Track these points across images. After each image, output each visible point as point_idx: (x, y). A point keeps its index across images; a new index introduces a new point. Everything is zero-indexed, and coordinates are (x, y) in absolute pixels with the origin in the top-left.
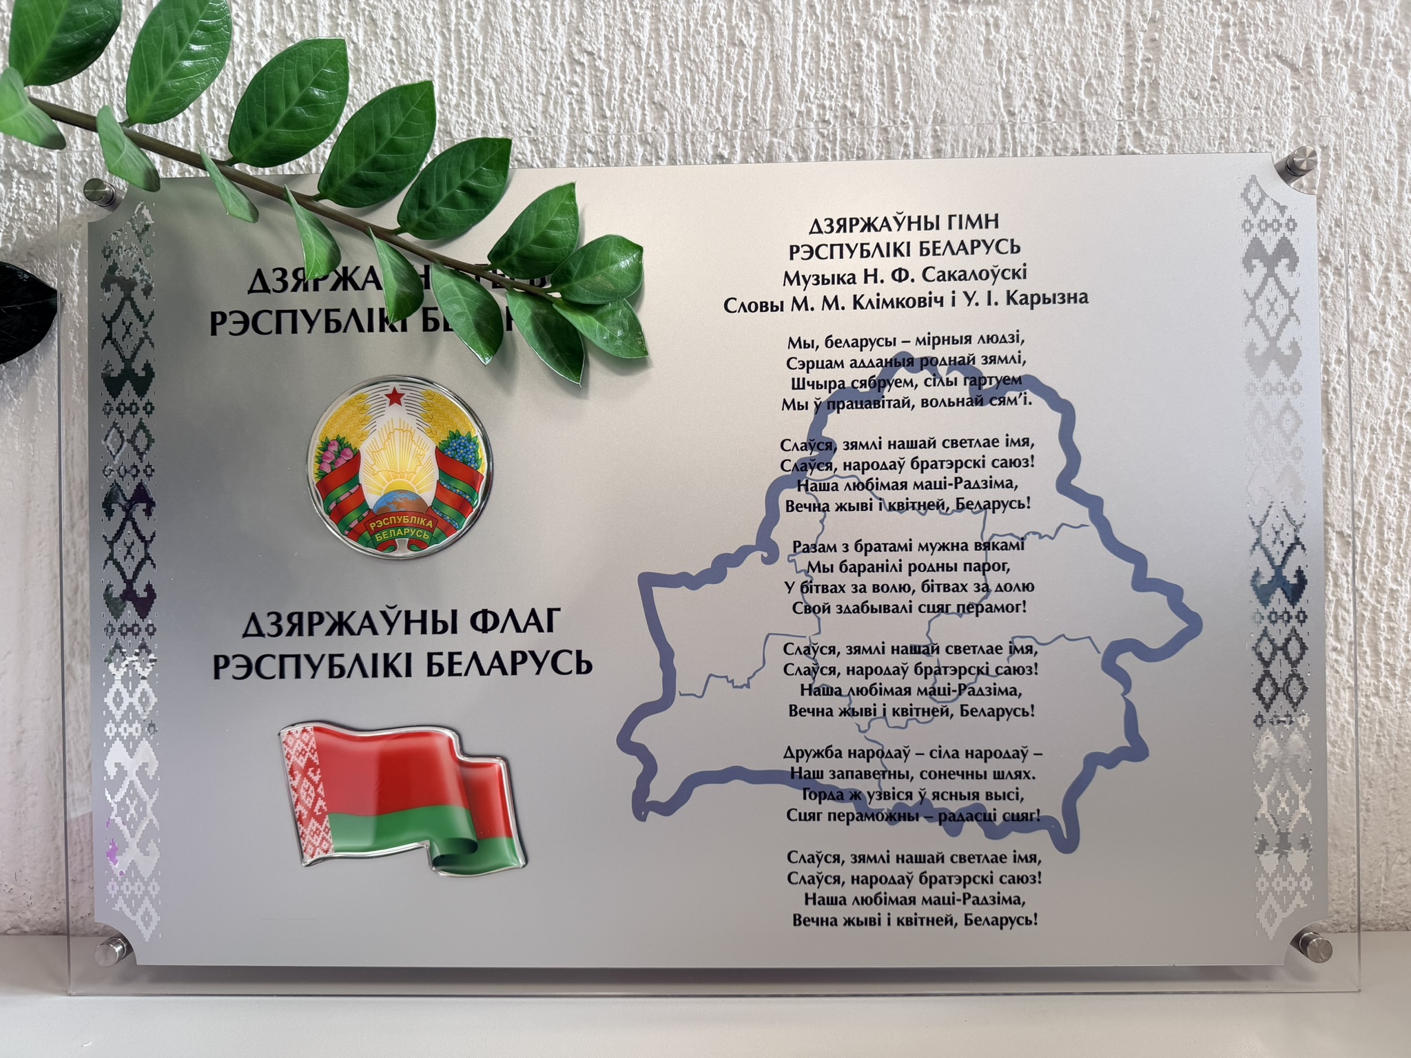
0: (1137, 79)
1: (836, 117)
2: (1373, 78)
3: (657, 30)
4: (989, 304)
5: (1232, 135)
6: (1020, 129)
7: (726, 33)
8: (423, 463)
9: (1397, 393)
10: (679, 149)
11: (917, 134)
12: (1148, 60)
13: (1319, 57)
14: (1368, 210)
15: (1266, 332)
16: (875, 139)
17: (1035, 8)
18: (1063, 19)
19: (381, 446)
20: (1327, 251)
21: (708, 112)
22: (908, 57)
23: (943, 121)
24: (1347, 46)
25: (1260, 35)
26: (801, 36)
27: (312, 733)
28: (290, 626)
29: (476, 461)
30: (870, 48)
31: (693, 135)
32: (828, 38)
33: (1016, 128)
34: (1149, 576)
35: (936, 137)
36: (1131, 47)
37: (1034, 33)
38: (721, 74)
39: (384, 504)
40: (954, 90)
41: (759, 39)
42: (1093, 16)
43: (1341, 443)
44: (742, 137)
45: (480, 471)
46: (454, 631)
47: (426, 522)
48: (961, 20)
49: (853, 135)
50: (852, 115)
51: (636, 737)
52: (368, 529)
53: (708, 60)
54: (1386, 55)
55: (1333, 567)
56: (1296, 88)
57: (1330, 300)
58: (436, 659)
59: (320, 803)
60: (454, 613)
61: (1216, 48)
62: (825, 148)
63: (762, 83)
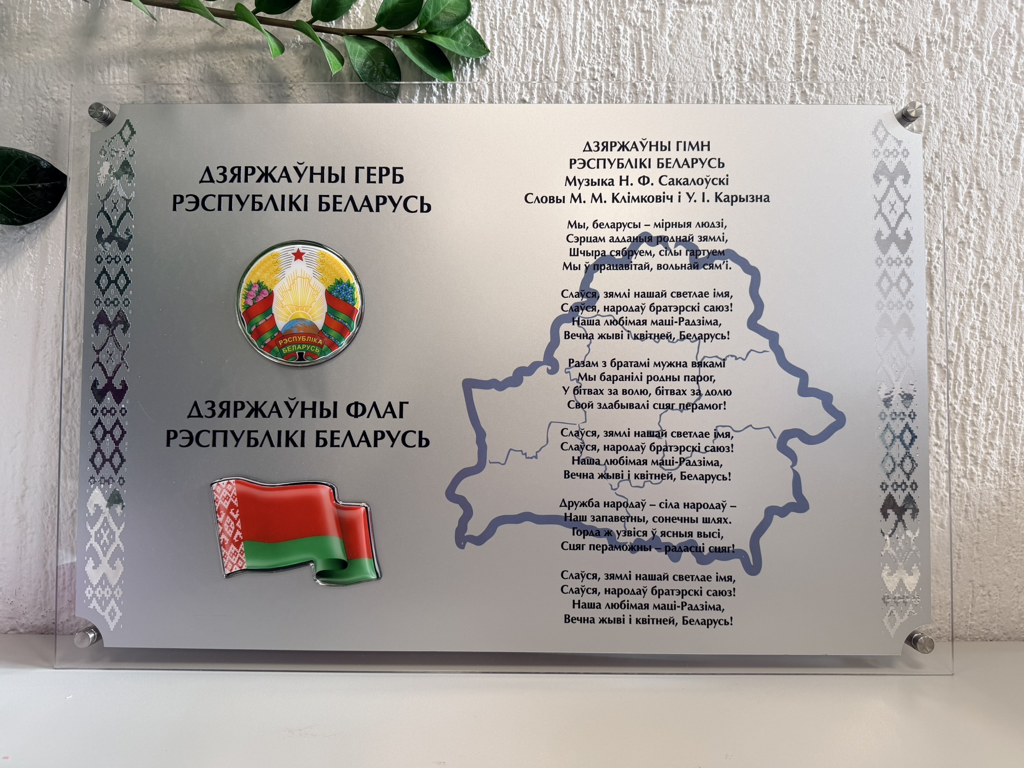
0: (803, 56)
1: (602, 77)
2: (960, 59)
3: (483, 16)
4: (703, 201)
5: (866, 95)
6: (725, 87)
7: (529, 18)
8: (316, 300)
9: (977, 270)
10: (495, 95)
11: (656, 89)
12: (811, 44)
13: (924, 45)
14: (957, 147)
15: (889, 224)
16: (628, 92)
17: (736, 7)
18: (754, 15)
19: (288, 288)
20: (930, 174)
21: (515, 71)
22: (651, 38)
23: (674, 81)
24: (943, 38)
25: (885, 30)
26: (579, 22)
27: (234, 484)
28: (221, 410)
29: (353, 300)
30: (625, 31)
31: (505, 85)
32: (597, 24)
33: (723, 87)
34: (809, 386)
35: (669, 91)
36: (799, 35)
37: (735, 24)
38: (525, 46)
39: (289, 328)
40: (681, 61)
41: (551, 23)
42: (774, 13)
43: (940, 304)
44: (538, 88)
45: (355, 306)
46: (335, 416)
47: (318, 341)
48: (686, 14)
49: (613, 88)
50: (613, 75)
51: (459, 491)
52: (278, 344)
53: (516, 36)
54: (968, 44)
55: (935, 388)
56: (909, 65)
57: (932, 207)
58: (322, 435)
59: (238, 533)
60: (335, 403)
61: (856, 37)
62: (594, 97)
63: (552, 53)
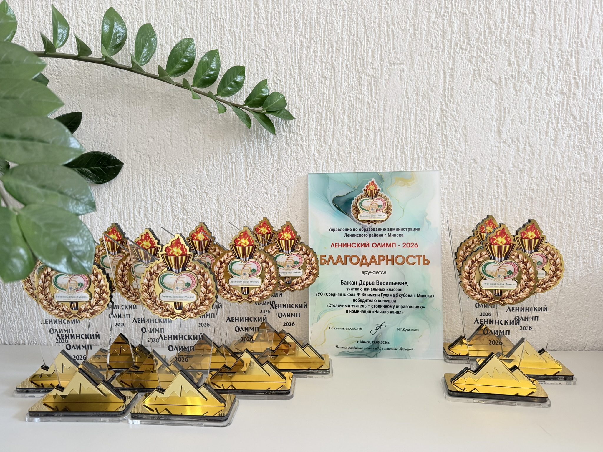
0: (447, 87)
1: (354, 100)
2: (520, 86)
3: (300, 73)
5: (476, 104)
6: (410, 102)
7: (321, 74)
9: (528, 183)
10: (306, 110)
11: (378, 105)
12: (450, 81)
13: (503, 80)
14: (519, 127)
17: (415, 65)
18: (424, 69)
21: (315, 98)
22: (376, 81)
23: (387, 100)
24: (512, 77)
25: (485, 73)
26: (344, 75)
30: (365, 78)
31: (311, 105)
32: (352, 75)
35: (384, 106)
36: (445, 77)
37: (415, 73)
38: (319, 87)
40: (390, 91)
41: (331, 76)
42: (433, 68)
44: (325, 106)
48: (392, 69)
49: (359, 105)
50: (359, 99)
53: (315, 82)
54: (524, 79)
56: (496, 89)
61: (471, 77)
62: (350, 109)
63: (331, 90)
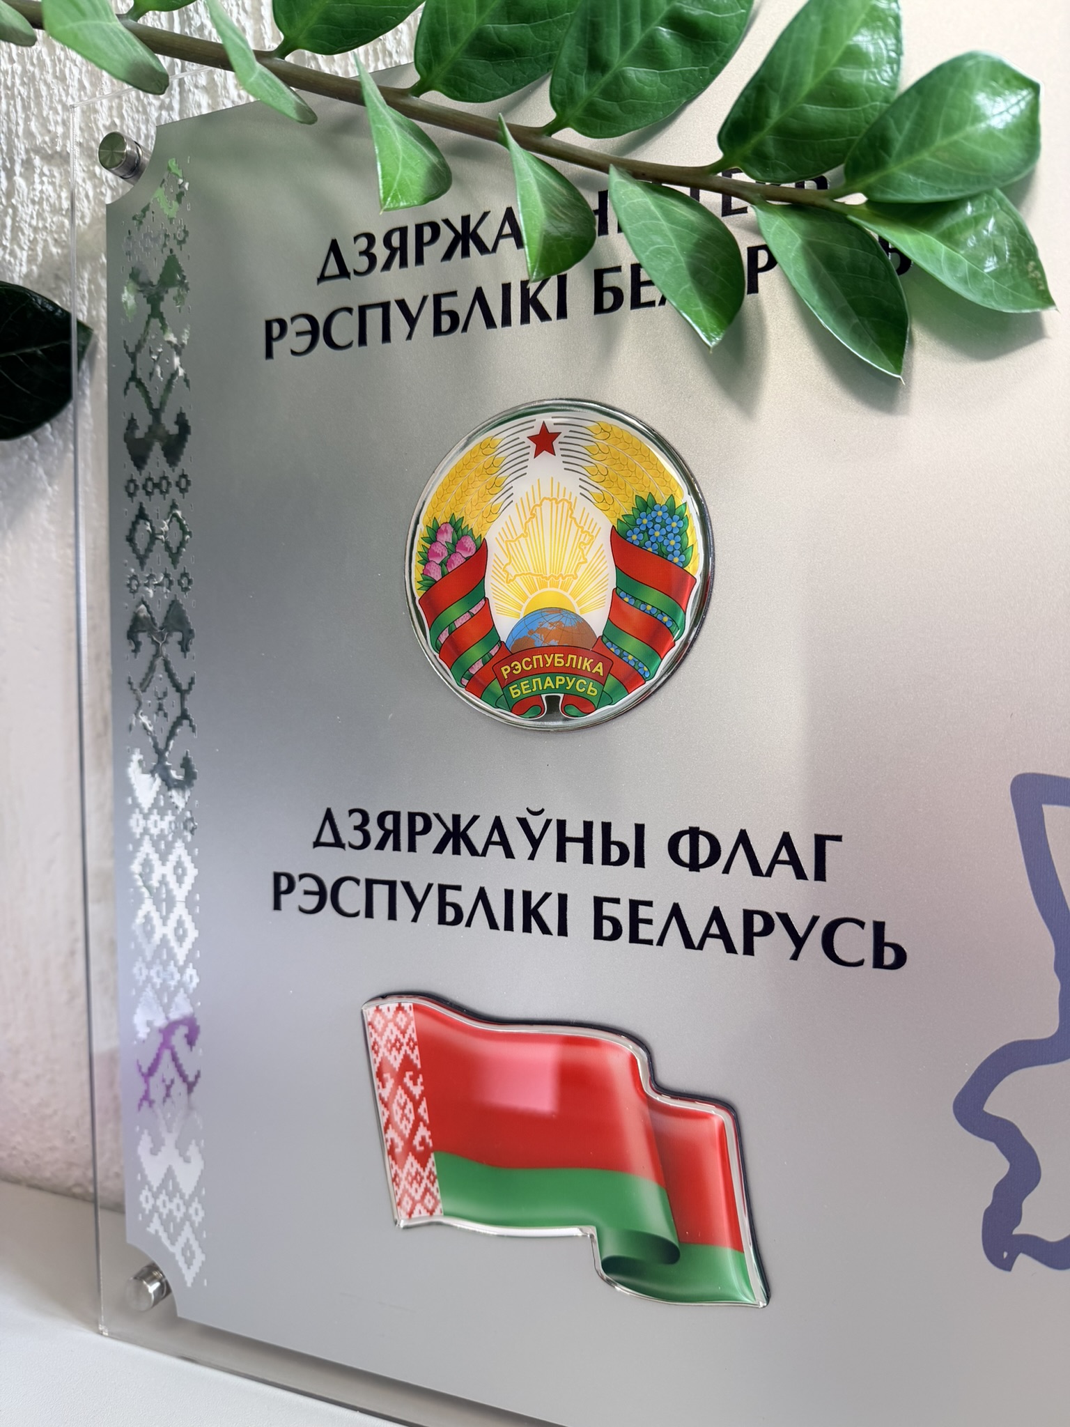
19: (520, 531)
27: (411, 1013)
28: (382, 832)
29: (683, 551)
39: (525, 633)
45: (689, 569)
46: (640, 862)
47: (593, 666)
51: (995, 1106)
52: (499, 676)
58: (608, 909)
60: (640, 829)
